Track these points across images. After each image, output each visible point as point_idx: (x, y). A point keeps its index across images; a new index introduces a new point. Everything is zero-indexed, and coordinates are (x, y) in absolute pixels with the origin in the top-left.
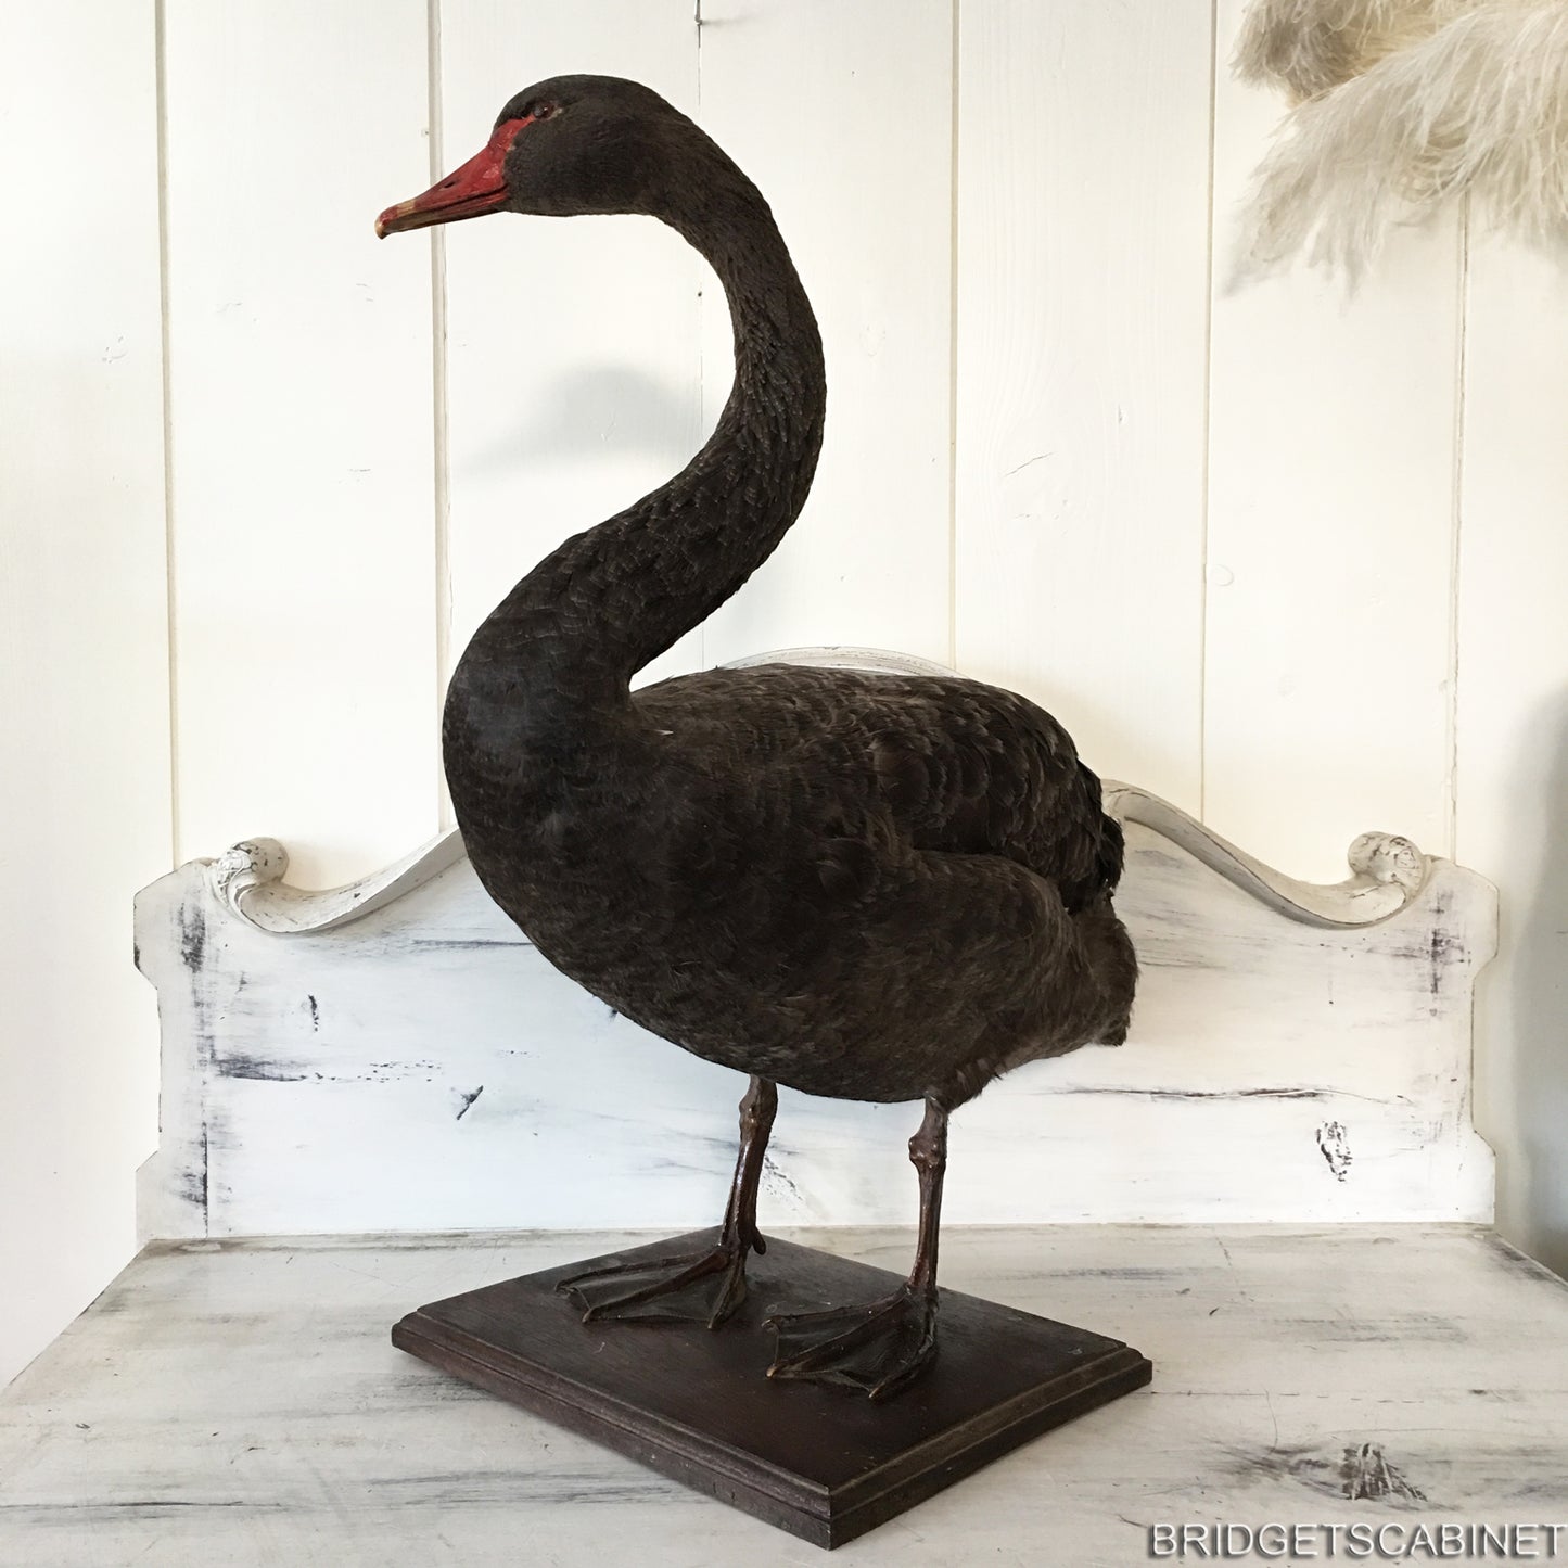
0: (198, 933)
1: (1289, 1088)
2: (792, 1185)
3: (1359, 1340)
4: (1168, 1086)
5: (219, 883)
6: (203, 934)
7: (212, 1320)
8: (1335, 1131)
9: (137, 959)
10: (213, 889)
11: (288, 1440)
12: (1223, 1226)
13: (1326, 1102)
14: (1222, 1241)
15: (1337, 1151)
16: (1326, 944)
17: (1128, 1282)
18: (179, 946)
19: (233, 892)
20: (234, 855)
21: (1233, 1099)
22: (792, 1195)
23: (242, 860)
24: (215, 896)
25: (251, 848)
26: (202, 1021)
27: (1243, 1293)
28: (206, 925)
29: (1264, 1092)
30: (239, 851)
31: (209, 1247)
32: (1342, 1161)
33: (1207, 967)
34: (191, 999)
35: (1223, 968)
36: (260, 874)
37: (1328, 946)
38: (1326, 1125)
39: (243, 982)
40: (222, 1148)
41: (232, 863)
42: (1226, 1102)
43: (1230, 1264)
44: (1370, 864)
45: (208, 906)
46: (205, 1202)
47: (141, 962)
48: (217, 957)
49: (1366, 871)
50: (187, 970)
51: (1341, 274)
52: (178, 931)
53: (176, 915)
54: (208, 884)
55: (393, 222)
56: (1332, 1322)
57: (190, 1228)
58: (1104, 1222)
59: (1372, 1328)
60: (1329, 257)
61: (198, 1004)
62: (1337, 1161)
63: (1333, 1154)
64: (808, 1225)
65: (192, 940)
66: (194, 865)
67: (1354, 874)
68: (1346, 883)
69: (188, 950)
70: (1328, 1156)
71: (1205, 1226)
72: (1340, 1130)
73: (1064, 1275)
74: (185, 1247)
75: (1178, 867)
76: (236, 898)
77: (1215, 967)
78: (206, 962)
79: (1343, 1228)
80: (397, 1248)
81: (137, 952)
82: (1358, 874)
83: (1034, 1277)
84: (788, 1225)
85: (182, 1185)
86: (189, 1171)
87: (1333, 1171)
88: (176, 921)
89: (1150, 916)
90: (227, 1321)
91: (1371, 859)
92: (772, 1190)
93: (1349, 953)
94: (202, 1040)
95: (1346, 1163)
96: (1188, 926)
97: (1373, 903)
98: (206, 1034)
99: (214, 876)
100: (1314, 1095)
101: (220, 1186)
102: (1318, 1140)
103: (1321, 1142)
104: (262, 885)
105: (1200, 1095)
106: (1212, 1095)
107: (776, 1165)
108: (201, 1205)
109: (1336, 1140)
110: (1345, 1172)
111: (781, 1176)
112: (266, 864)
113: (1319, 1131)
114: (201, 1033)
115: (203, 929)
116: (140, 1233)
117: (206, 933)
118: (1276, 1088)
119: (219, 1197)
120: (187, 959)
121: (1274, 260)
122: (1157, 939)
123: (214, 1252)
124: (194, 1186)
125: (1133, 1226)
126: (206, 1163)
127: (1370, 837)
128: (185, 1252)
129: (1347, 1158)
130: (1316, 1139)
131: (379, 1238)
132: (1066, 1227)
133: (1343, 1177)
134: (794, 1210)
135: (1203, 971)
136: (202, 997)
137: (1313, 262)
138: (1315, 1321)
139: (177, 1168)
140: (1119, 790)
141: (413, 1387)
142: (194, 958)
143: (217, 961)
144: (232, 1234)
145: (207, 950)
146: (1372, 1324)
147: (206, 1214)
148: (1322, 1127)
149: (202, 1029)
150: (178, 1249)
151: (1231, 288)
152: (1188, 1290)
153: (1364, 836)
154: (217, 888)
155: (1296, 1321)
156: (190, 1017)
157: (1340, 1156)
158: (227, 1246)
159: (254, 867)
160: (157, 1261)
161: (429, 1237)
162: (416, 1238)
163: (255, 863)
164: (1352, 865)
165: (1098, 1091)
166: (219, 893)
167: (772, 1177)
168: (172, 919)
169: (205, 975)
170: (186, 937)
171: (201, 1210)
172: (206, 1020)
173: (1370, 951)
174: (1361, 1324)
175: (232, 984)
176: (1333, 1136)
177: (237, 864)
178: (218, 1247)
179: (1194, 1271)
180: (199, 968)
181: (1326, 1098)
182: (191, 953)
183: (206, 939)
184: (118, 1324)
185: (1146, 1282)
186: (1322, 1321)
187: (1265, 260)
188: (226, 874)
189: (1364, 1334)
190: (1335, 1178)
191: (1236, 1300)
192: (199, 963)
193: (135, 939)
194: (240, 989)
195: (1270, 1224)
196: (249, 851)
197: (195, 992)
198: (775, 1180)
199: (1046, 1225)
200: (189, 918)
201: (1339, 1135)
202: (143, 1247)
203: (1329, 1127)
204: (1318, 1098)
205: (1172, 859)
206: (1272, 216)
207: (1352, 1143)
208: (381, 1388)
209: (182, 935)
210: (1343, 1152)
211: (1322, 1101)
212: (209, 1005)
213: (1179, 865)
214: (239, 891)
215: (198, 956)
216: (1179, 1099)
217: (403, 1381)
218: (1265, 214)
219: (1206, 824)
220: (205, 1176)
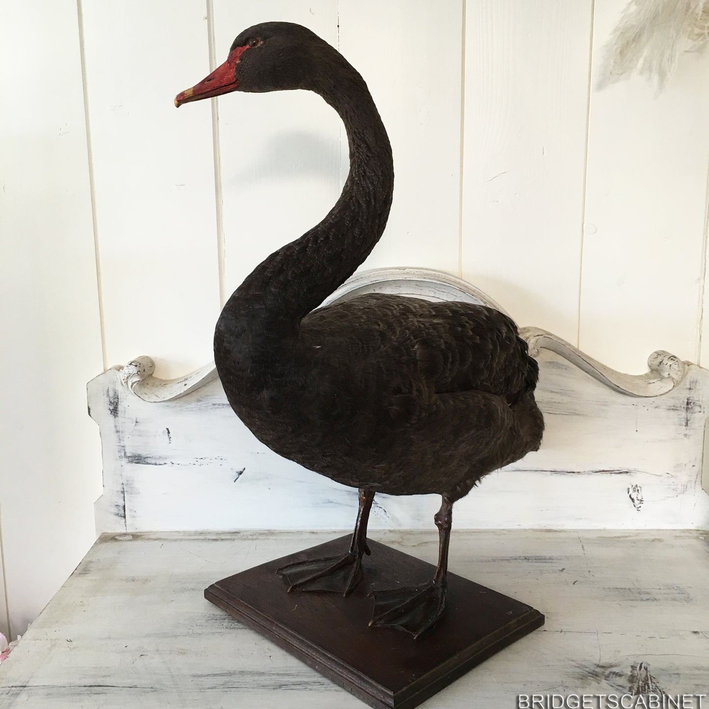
0: (116, 400)
1: (615, 469)
2: (385, 511)
3: (642, 600)
4: (558, 469)
5: (124, 380)
6: (118, 401)
7: (127, 580)
8: (636, 489)
9: (89, 412)
10: (121, 382)
11: (158, 651)
12: (582, 530)
13: (632, 476)
14: (582, 539)
15: (637, 497)
16: (635, 404)
17: (537, 564)
18: (107, 406)
19: (130, 384)
20: (130, 368)
21: (589, 474)
22: (385, 516)
23: (133, 370)
24: (122, 385)
25: (137, 364)
26: (120, 439)
27: (589, 571)
28: (119, 397)
29: (604, 471)
30: (132, 366)
31: (128, 538)
32: (639, 502)
33: (578, 415)
34: (114, 429)
35: (586, 415)
36: (141, 376)
37: (636, 405)
38: (632, 486)
39: (137, 422)
40: (131, 494)
41: (129, 371)
42: (586, 475)
43: (584, 554)
44: (658, 368)
45: (120, 389)
46: (125, 517)
47: (91, 413)
48: (125, 411)
49: (656, 371)
50: (111, 417)
51: (656, 78)
52: (107, 400)
53: (105, 393)
54: (119, 379)
55: (182, 99)
56: (629, 589)
57: (118, 527)
58: (527, 528)
59: (648, 593)
60: (650, 69)
61: (117, 432)
62: (637, 502)
63: (635, 499)
64: (392, 529)
65: (113, 403)
66: (112, 370)
67: (650, 370)
68: (646, 374)
69: (112, 408)
70: (633, 500)
71: (574, 531)
72: (639, 489)
73: (507, 560)
74: (116, 537)
75: (566, 369)
76: (132, 386)
77: (583, 415)
78: (120, 414)
79: (638, 533)
80: (209, 539)
81: (89, 409)
82: (652, 370)
83: (494, 561)
84: (383, 529)
85: (115, 510)
86: (117, 504)
87: (635, 506)
88: (106, 396)
89: (552, 392)
90: (134, 581)
91: (658, 366)
92: (376, 514)
93: (646, 408)
94: (120, 447)
95: (641, 503)
96: (570, 396)
97: (658, 387)
98: (122, 445)
99: (122, 375)
100: (627, 472)
101: (131, 510)
102: (628, 493)
103: (630, 493)
104: (143, 380)
105: (573, 472)
106: (579, 472)
107: (377, 502)
108: (123, 518)
109: (637, 493)
110: (640, 507)
111: (380, 507)
112: (144, 371)
113: (629, 488)
114: (119, 444)
115: (118, 399)
116: (97, 530)
117: (120, 401)
118: (609, 470)
119: (131, 515)
120: (111, 412)
121: (622, 74)
122: (555, 402)
123: (130, 540)
124: (119, 510)
125: (541, 531)
126: (124, 500)
127: (658, 354)
128: (116, 540)
129: (641, 501)
130: (627, 492)
131: (201, 533)
132: (510, 531)
133: (639, 509)
134: (386, 522)
135: (575, 417)
136: (120, 429)
137: (641, 73)
138: (622, 589)
139: (112, 502)
140: (539, 335)
141: (213, 621)
142: (115, 411)
143: (125, 413)
144: (137, 531)
145: (120, 408)
146: (648, 590)
147: (125, 522)
148: (630, 487)
149: (119, 442)
150: (113, 538)
151: (601, 86)
152: (564, 569)
153: (656, 352)
154: (123, 382)
155: (613, 588)
156: (114, 436)
157: (638, 500)
158: (136, 537)
159: (139, 373)
160: (105, 545)
161: (224, 533)
162: (218, 534)
163: (139, 371)
164: (650, 366)
165: (526, 471)
166: (124, 384)
167: (376, 508)
168: (104, 395)
169: (120, 419)
170: (111, 402)
171: (123, 520)
172: (121, 439)
173: (656, 407)
174: (643, 590)
175: (132, 423)
176: (635, 491)
177: (131, 371)
178: (131, 538)
179: (567, 558)
180: (117, 416)
181: (632, 474)
182: (113, 410)
183: (120, 403)
184: (86, 582)
185: (544, 564)
186: (625, 589)
187: (618, 74)
188: (126, 376)
189: (645, 597)
190: (635, 509)
191: (586, 576)
192: (117, 414)
193: (88, 403)
194: (136, 425)
195: (605, 530)
196: (136, 366)
197: (116, 426)
198: (377, 509)
199: (500, 530)
200: (111, 394)
201: (638, 490)
202: (99, 536)
203: (633, 487)
204: (628, 474)
205: (563, 366)
206: (621, 53)
207: (644, 494)
208: (200, 621)
209: (108, 401)
210: (640, 498)
211: (631, 475)
212: (122, 432)
213: (566, 368)
214: (133, 384)
215: (116, 411)
216: (564, 474)
217: (209, 617)
218: (618, 51)
219: (580, 349)
220: (124, 506)
